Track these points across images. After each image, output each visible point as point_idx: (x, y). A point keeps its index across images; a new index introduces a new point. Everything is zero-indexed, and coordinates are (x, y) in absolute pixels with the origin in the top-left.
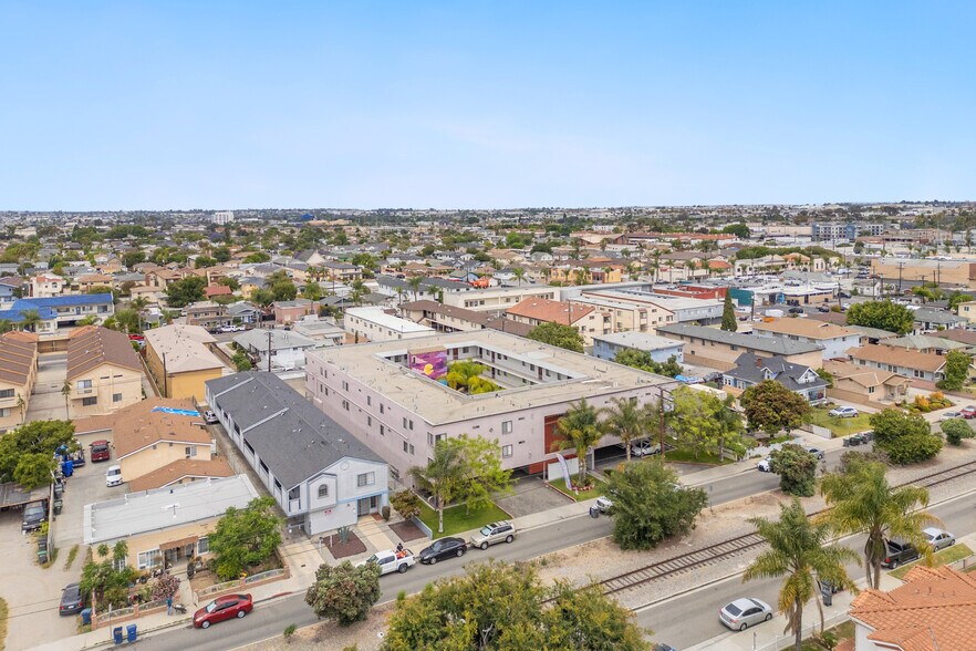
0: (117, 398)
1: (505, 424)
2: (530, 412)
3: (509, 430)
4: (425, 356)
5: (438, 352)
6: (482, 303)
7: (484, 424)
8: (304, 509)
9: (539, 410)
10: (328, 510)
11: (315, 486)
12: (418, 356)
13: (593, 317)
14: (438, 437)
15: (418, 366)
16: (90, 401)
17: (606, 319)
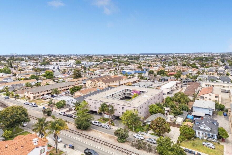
0: (102, 87)
2: (100, 102)
3: (96, 104)
4: (134, 91)
5: (137, 91)
7: (92, 101)
8: (70, 104)
10: (72, 105)
11: (71, 101)
12: (133, 91)
13: (211, 95)
14: (85, 100)
15: (133, 93)
16: (99, 86)
17: (216, 97)
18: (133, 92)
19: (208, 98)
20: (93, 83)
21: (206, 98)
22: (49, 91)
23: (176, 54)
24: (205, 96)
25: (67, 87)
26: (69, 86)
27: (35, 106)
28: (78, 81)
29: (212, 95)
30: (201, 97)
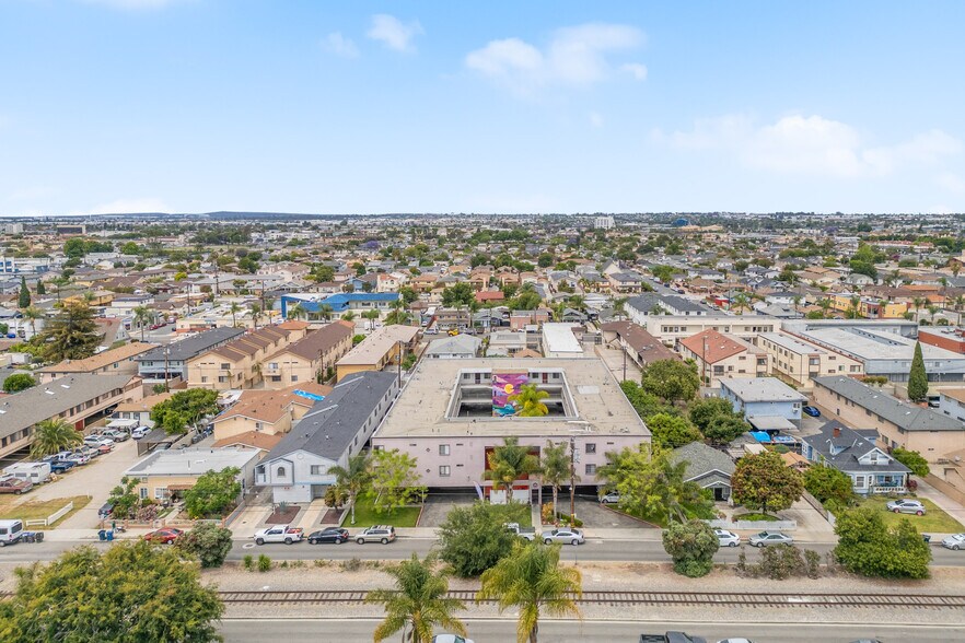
0: (294, 378)
1: (442, 447)
2: (469, 440)
3: (447, 452)
4: (506, 377)
5: (519, 375)
6: (683, 329)
7: (422, 444)
8: (268, 482)
9: (479, 440)
10: (287, 487)
11: (275, 467)
12: (499, 375)
13: (744, 358)
14: (377, 448)
15: (499, 384)
16: (276, 378)
17: (760, 361)
18: (499, 380)
19: (736, 370)
20: (233, 366)
21: (730, 368)
22: (9, 440)
23: (375, 216)
24: (725, 363)
25: (90, 403)
26: (101, 399)
27: (16, 542)
28: (111, 368)
29: (748, 356)
30: (715, 367)
